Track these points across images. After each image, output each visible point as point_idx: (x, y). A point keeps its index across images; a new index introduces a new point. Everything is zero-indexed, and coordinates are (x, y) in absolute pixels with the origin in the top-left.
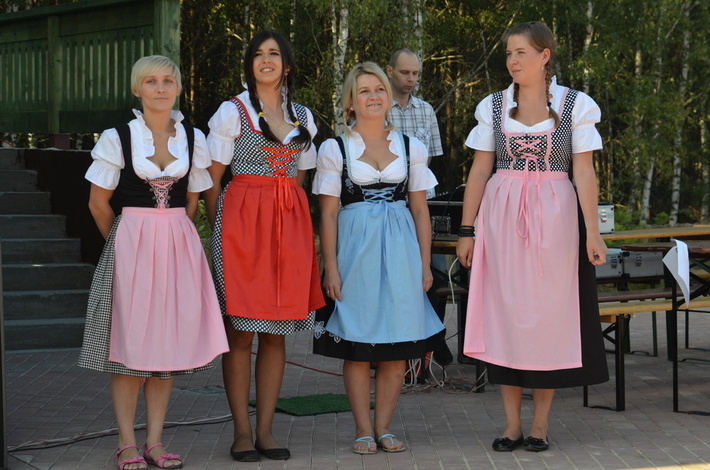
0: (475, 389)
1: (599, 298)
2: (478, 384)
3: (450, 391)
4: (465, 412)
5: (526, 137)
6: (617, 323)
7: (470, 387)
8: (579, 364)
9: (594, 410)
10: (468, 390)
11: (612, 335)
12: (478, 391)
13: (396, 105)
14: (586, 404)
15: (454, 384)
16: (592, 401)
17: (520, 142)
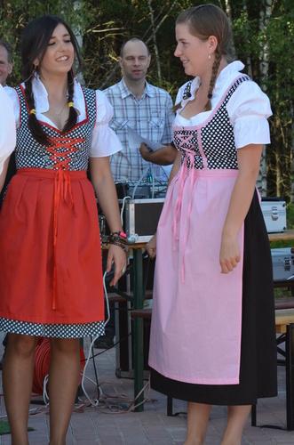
0: (133, 408)
1: (276, 304)
2: (136, 403)
3: (106, 411)
4: (121, 434)
5: (184, 132)
6: (287, 334)
7: (128, 405)
8: (236, 381)
9: (262, 429)
10: (125, 408)
11: (282, 346)
12: (137, 410)
13: (131, 95)
14: (254, 423)
15: (110, 403)
16: (260, 420)
17: (179, 136)
